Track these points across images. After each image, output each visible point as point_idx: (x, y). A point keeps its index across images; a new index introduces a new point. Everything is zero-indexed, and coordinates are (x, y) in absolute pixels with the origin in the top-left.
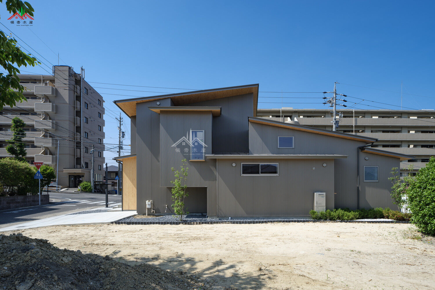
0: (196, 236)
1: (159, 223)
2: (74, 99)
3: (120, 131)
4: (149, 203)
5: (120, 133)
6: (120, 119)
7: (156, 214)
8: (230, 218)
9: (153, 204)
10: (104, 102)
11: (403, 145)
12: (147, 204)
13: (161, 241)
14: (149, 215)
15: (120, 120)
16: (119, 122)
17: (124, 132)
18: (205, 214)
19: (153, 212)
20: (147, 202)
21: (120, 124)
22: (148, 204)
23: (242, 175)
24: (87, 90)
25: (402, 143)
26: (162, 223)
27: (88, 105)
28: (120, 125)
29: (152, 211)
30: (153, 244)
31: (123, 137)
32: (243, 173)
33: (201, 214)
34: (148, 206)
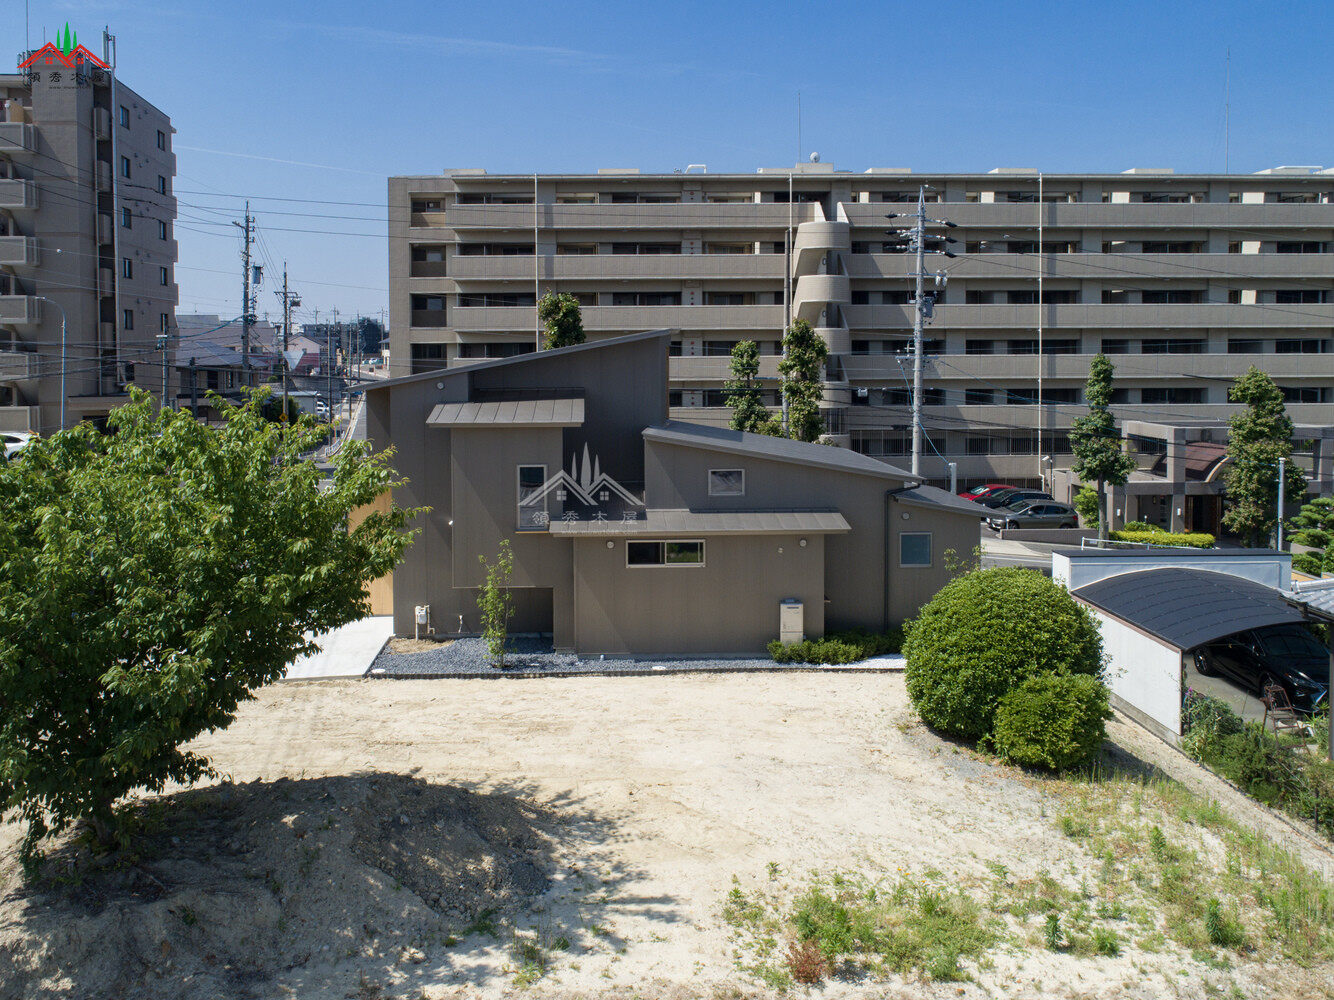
0: (539, 720)
1: (459, 676)
2: (93, 156)
3: (247, 263)
4: (423, 613)
5: (247, 270)
6: (247, 221)
7: (437, 637)
8: (602, 656)
9: (431, 614)
10: (174, 131)
11: (1212, 295)
12: (417, 613)
13: (485, 734)
14: (421, 638)
15: (248, 226)
16: (242, 233)
17: (260, 268)
18: (547, 635)
19: (431, 631)
20: (418, 609)
21: (247, 237)
22: (420, 612)
23: (628, 566)
24: (128, 111)
25: (1208, 285)
26: (465, 677)
27: (131, 163)
28: (247, 242)
29: (429, 629)
30: (474, 742)
31: (257, 281)
32: (629, 563)
33: (538, 636)
34: (418, 620)
